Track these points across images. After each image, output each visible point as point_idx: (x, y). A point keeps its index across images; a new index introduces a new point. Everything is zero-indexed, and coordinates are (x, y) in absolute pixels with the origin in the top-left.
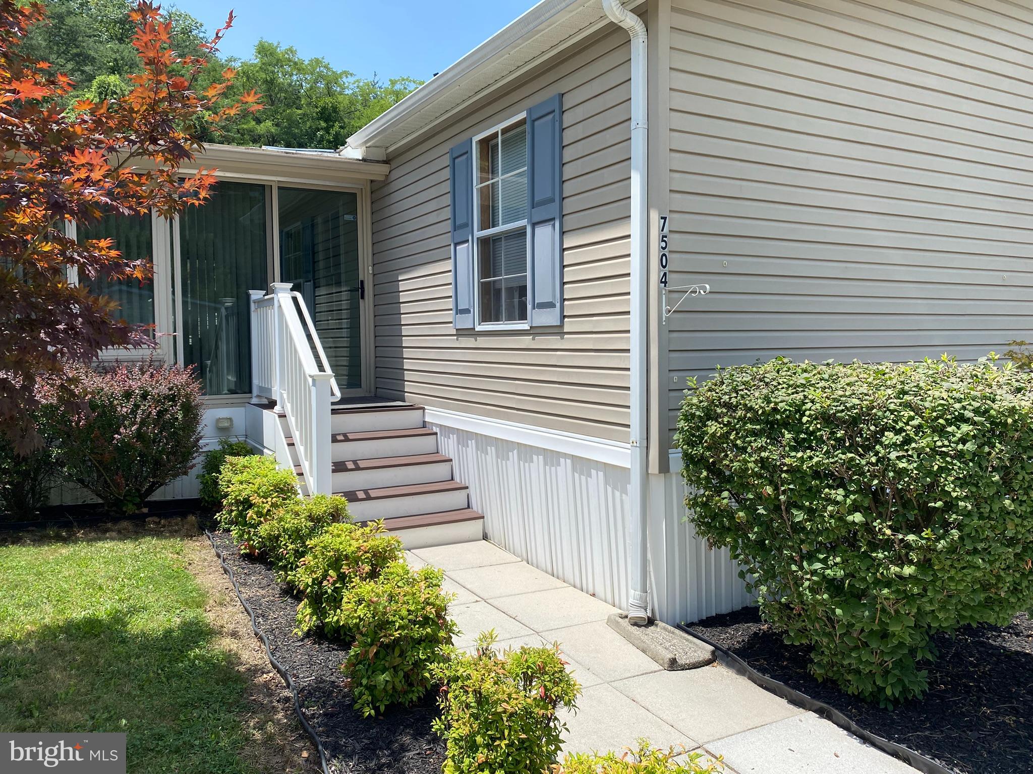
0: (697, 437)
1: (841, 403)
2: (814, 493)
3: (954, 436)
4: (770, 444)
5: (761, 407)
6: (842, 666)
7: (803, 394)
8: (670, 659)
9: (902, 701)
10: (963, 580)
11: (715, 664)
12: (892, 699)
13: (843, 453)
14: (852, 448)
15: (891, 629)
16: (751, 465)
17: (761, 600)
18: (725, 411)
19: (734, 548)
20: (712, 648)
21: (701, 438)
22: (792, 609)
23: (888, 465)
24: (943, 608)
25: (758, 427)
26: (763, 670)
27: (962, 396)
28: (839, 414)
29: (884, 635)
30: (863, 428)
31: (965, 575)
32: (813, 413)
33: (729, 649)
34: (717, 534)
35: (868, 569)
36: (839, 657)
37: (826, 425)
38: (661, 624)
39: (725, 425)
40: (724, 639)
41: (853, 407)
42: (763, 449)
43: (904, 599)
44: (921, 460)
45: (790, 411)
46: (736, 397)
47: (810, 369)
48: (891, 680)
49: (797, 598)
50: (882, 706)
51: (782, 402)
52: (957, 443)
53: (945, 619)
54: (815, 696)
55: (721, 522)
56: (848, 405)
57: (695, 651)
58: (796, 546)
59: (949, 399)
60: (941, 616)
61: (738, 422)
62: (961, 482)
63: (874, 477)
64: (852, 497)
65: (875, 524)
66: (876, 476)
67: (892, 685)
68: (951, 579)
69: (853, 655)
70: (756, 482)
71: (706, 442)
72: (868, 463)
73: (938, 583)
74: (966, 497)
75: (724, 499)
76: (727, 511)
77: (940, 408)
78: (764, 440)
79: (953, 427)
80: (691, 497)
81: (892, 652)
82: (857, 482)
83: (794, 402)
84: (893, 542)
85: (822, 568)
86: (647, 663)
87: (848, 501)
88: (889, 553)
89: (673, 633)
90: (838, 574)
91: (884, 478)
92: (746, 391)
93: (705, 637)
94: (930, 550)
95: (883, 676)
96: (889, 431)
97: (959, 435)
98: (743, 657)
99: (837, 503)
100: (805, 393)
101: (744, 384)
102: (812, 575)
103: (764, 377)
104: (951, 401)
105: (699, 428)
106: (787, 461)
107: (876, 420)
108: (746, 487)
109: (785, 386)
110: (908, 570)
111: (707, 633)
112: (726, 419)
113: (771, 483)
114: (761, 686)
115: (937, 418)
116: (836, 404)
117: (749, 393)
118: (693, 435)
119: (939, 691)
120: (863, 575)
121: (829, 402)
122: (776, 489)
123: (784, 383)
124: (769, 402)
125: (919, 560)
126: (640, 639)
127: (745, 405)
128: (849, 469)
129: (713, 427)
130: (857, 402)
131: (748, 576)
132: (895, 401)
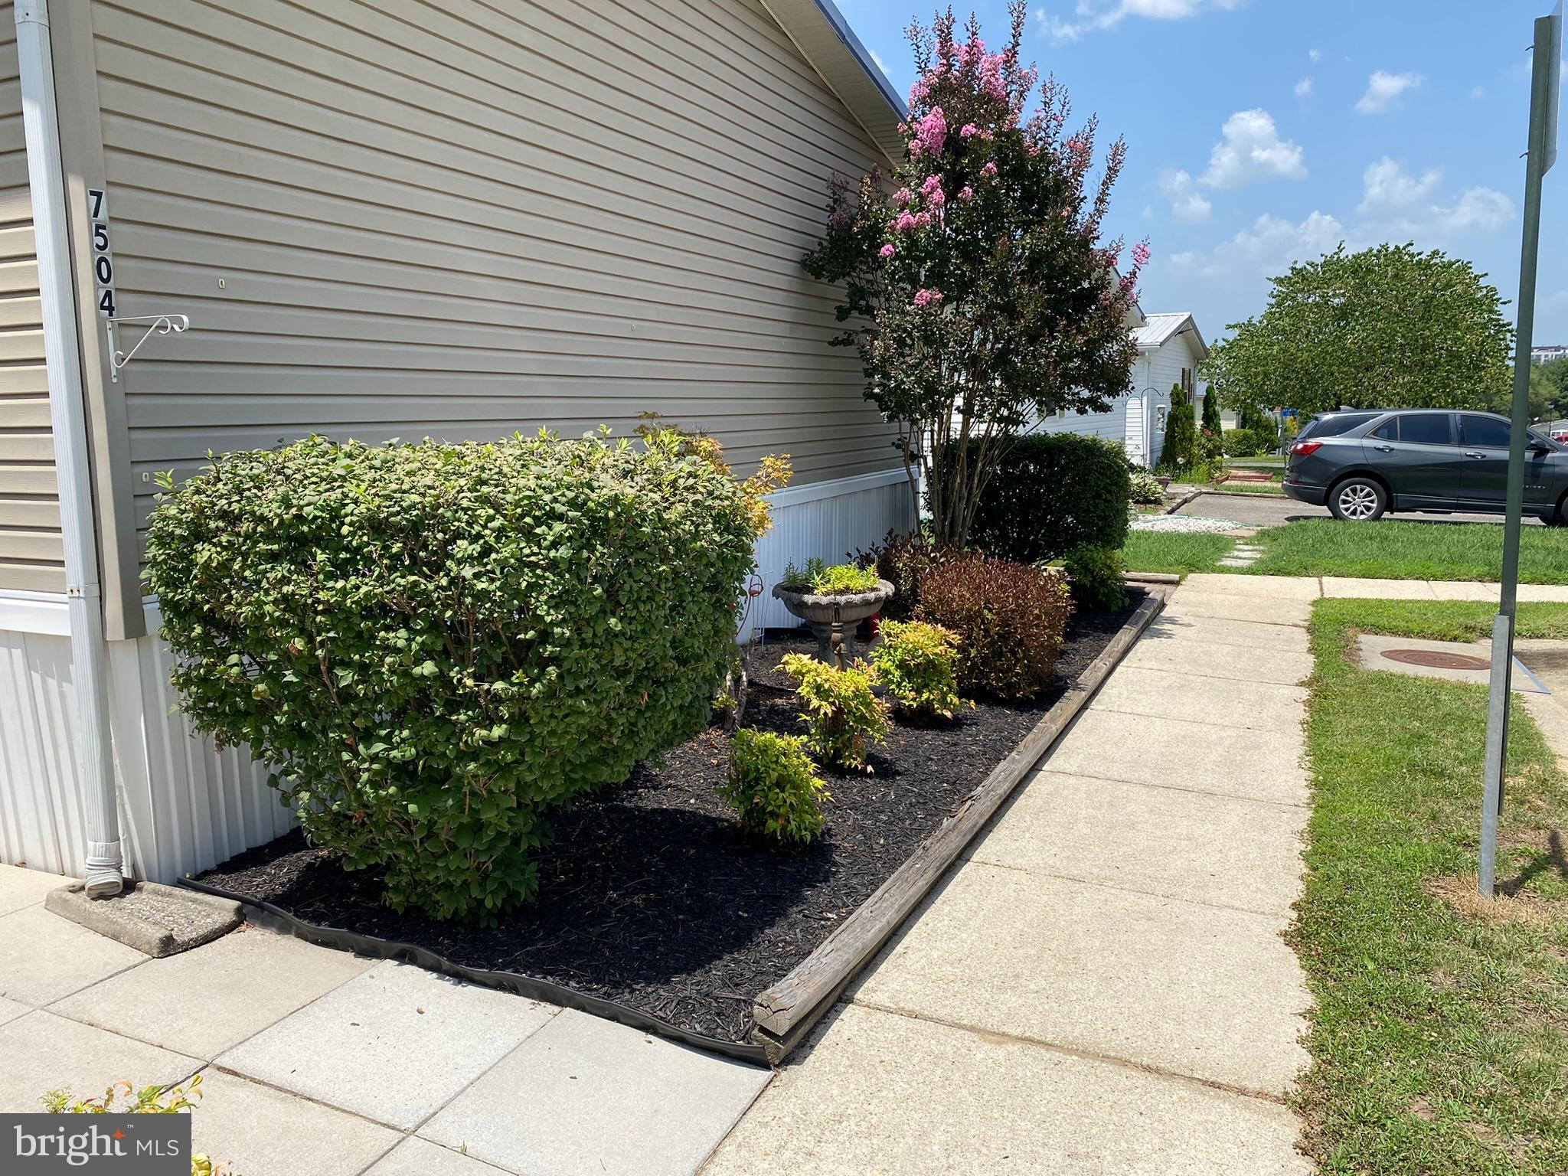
0: (179, 571)
1: (395, 502)
2: (365, 640)
3: (545, 539)
4: (295, 572)
5: (276, 515)
6: (428, 883)
7: (340, 490)
8: (161, 940)
9: (509, 910)
10: (567, 732)
11: (243, 927)
12: (496, 911)
13: (403, 577)
14: (415, 566)
15: (484, 817)
16: (268, 608)
17: (302, 814)
18: (221, 524)
19: (257, 742)
20: (236, 904)
21: (187, 570)
22: (350, 818)
23: (464, 588)
24: (546, 775)
25: (275, 547)
26: (317, 918)
27: (554, 484)
28: (393, 519)
29: (478, 827)
30: (427, 537)
31: (568, 725)
32: (355, 519)
33: (265, 899)
34: (229, 724)
35: (448, 740)
36: (423, 872)
37: (376, 536)
38: (148, 886)
39: (225, 548)
40: (257, 886)
41: (413, 506)
42: (285, 581)
43: (497, 772)
44: (506, 576)
45: (323, 518)
46: (238, 502)
47: (357, 452)
48: (491, 886)
49: (356, 800)
50: (483, 925)
51: (309, 504)
52: (549, 549)
53: (551, 789)
54: (393, 935)
55: (233, 705)
56: (404, 504)
57: (208, 916)
58: (347, 723)
59: (537, 489)
60: (545, 785)
61: (245, 541)
62: (555, 602)
63: (448, 606)
64: (419, 639)
65: (452, 674)
66: (450, 605)
67: (492, 892)
68: (552, 733)
69: (439, 864)
70: (278, 634)
71: (195, 577)
72: (438, 587)
73: (538, 742)
74: (564, 620)
75: (231, 666)
76: (241, 686)
77: (526, 502)
78: (287, 566)
79: (544, 527)
80: (181, 671)
81: (491, 847)
82: (424, 617)
83: (328, 505)
84: (477, 695)
85: (385, 750)
86: (121, 954)
87: (414, 646)
88: (474, 712)
89: (170, 895)
90: (408, 754)
91: (460, 607)
92: (255, 491)
93: (228, 889)
94: (525, 698)
95: (480, 884)
96: (464, 538)
97: (550, 538)
98: (286, 907)
99: (399, 651)
100: (345, 490)
101: (253, 481)
102: (372, 763)
103: (284, 467)
104: (540, 492)
105: (183, 557)
106: (322, 595)
107: (443, 525)
108: (266, 643)
109: (314, 479)
110: (497, 732)
111: (230, 882)
112: (224, 539)
113: (302, 632)
114: (315, 942)
115: (522, 516)
116: (388, 503)
117: (260, 494)
118: (175, 569)
119: (558, 885)
120: (442, 750)
121: (377, 501)
122: (310, 640)
123: (313, 474)
124: (289, 506)
125: (512, 715)
126: (107, 919)
127: (253, 513)
128: (411, 598)
129: (204, 553)
130: (416, 498)
131: (282, 781)
132: (469, 494)
